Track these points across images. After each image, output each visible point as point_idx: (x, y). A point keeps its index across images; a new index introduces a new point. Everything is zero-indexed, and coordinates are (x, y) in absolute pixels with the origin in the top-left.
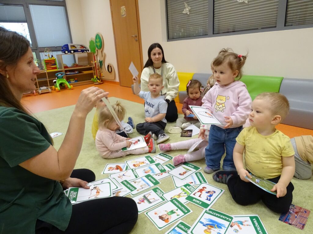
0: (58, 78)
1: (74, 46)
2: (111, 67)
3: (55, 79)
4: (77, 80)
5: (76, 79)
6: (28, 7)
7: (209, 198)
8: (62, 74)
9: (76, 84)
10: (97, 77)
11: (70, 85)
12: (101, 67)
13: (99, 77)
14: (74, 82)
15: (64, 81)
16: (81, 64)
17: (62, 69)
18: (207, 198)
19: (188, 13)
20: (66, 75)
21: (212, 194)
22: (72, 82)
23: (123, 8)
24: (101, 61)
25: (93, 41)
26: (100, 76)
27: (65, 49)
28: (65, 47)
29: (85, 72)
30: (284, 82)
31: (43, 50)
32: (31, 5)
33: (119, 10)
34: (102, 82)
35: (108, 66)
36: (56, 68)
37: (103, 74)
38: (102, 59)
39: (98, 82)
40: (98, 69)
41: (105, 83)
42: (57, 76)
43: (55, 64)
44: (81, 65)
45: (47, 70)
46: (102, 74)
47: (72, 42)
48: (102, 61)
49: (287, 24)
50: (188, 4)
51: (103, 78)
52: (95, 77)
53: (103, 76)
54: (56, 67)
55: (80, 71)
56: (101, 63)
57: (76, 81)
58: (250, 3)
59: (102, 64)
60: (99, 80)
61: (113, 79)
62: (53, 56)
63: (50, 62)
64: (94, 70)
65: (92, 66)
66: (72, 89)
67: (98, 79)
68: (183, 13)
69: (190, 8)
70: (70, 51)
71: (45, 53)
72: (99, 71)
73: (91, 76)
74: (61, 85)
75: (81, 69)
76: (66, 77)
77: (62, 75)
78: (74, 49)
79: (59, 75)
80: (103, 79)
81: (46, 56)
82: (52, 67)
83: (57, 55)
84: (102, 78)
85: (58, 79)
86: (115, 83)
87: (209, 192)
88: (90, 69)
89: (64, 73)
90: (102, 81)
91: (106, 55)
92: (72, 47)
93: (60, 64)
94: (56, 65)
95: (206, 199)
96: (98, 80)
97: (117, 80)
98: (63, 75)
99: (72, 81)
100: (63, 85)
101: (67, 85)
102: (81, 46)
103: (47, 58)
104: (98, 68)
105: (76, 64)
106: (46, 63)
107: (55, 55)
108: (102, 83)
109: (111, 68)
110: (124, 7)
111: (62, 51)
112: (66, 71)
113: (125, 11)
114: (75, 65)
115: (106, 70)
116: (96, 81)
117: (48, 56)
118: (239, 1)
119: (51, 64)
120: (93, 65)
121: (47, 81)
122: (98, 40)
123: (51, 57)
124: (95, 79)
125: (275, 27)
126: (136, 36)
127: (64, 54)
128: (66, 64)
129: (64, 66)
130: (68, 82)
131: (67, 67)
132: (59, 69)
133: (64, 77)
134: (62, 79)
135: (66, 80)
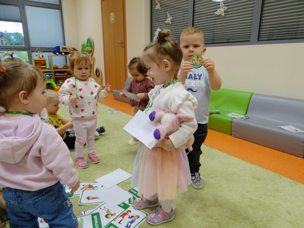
1: (65, 48)
2: (99, 71)
6: (24, 8)
7: (129, 224)
8: (50, 75)
11: (57, 86)
18: (128, 225)
19: (170, 23)
21: (134, 219)
22: (60, 83)
23: (112, 15)
25: (85, 45)
27: (57, 50)
28: (57, 49)
30: (253, 96)
31: (34, 50)
32: (27, 7)
33: (109, 16)
35: (97, 70)
36: (45, 68)
43: (45, 64)
47: (65, 45)
49: (260, 39)
50: (170, 14)
54: (46, 67)
55: (70, 73)
58: (226, 16)
61: (101, 83)
62: (44, 56)
63: (39, 62)
68: (165, 23)
69: (172, 18)
70: (60, 53)
71: (36, 53)
74: (49, 85)
76: (55, 78)
78: (65, 51)
79: (47, 75)
81: (36, 55)
82: (41, 67)
83: (48, 56)
87: (132, 217)
89: (53, 73)
91: (95, 59)
92: (63, 49)
93: (50, 65)
94: (45, 65)
95: (126, 226)
97: (104, 85)
98: (51, 76)
100: (51, 86)
101: (54, 86)
102: (73, 49)
103: (37, 58)
106: (35, 62)
107: (46, 56)
109: (99, 73)
110: (113, 13)
111: (53, 52)
112: (55, 72)
113: (113, 17)
114: (66, 67)
115: (94, 74)
117: (38, 56)
118: (216, 14)
119: (41, 64)
122: (89, 44)
123: (41, 57)
125: (249, 41)
126: (122, 43)
127: (55, 55)
128: (57, 65)
129: (54, 67)
130: (56, 83)
131: (57, 68)
132: (48, 69)
133: (53, 78)
134: (50, 79)
135: (54, 81)
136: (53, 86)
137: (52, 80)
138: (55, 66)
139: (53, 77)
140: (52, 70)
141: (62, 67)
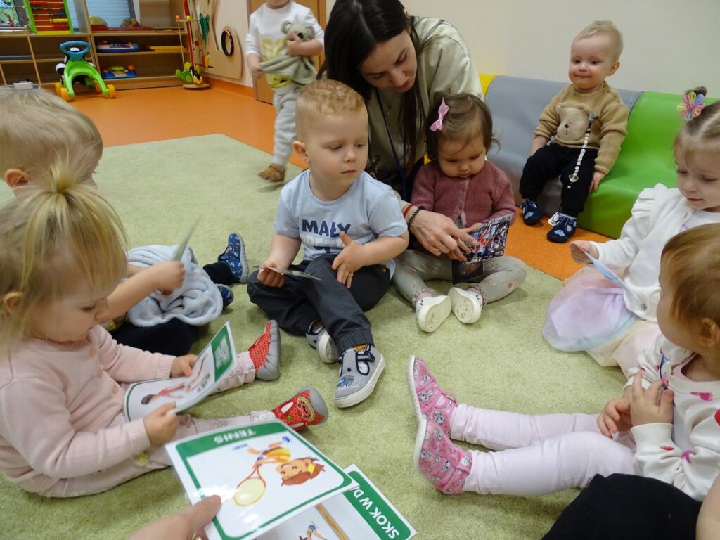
0: (69, 58)
2: (231, 37)
3: (63, 63)
4: (133, 70)
5: (131, 68)
8: (81, 48)
9: (131, 82)
10: (192, 68)
11: (106, 84)
12: (204, 37)
13: (197, 68)
14: (125, 75)
15: (90, 70)
16: (149, 22)
17: (86, 32)
20: (98, 51)
22: (116, 76)
24: (204, 16)
26: (202, 65)
29: (159, 50)
34: (206, 85)
35: (224, 34)
36: (65, 27)
37: (209, 60)
38: (207, 12)
39: (196, 84)
40: (197, 43)
41: (216, 90)
42: (67, 52)
43: (63, 14)
44: (147, 26)
45: (39, 29)
46: (206, 58)
48: (207, 18)
51: (210, 71)
52: (187, 65)
53: (209, 67)
54: (67, 23)
55: (144, 43)
56: (205, 23)
57: (133, 73)
59: (208, 29)
60: (199, 78)
61: (237, 75)
63: (45, 6)
64: (185, 46)
65: (179, 33)
66: (114, 98)
67: (195, 73)
72: (200, 51)
73: (177, 61)
74: (80, 80)
75: (147, 37)
76: (99, 57)
77: (81, 50)
79: (72, 49)
80: (212, 77)
82: (53, 23)
84: (206, 71)
85: (70, 63)
86: (242, 89)
88: (173, 41)
89: (91, 43)
90: (207, 80)
93: (81, 15)
94: (65, 16)
96: (195, 77)
97: (249, 82)
98: (84, 51)
99: (119, 73)
100: (88, 83)
101: (98, 84)
104: (198, 38)
105: (134, 22)
106: (34, 7)
108: (207, 88)
109: (232, 43)
112: (98, 40)
114: (130, 24)
115: (218, 49)
116: (188, 79)
119: (49, 11)
120: (182, 29)
121: (33, 64)
124: (188, 73)
128: (101, 17)
129: (92, 23)
130: (104, 77)
131: (103, 27)
132: (76, 30)
133: (92, 58)
134: (84, 62)
135: (96, 68)
136: (94, 83)
137: (92, 65)
138: (95, 19)
139: (94, 55)
140: (89, 33)
141: (118, 25)
